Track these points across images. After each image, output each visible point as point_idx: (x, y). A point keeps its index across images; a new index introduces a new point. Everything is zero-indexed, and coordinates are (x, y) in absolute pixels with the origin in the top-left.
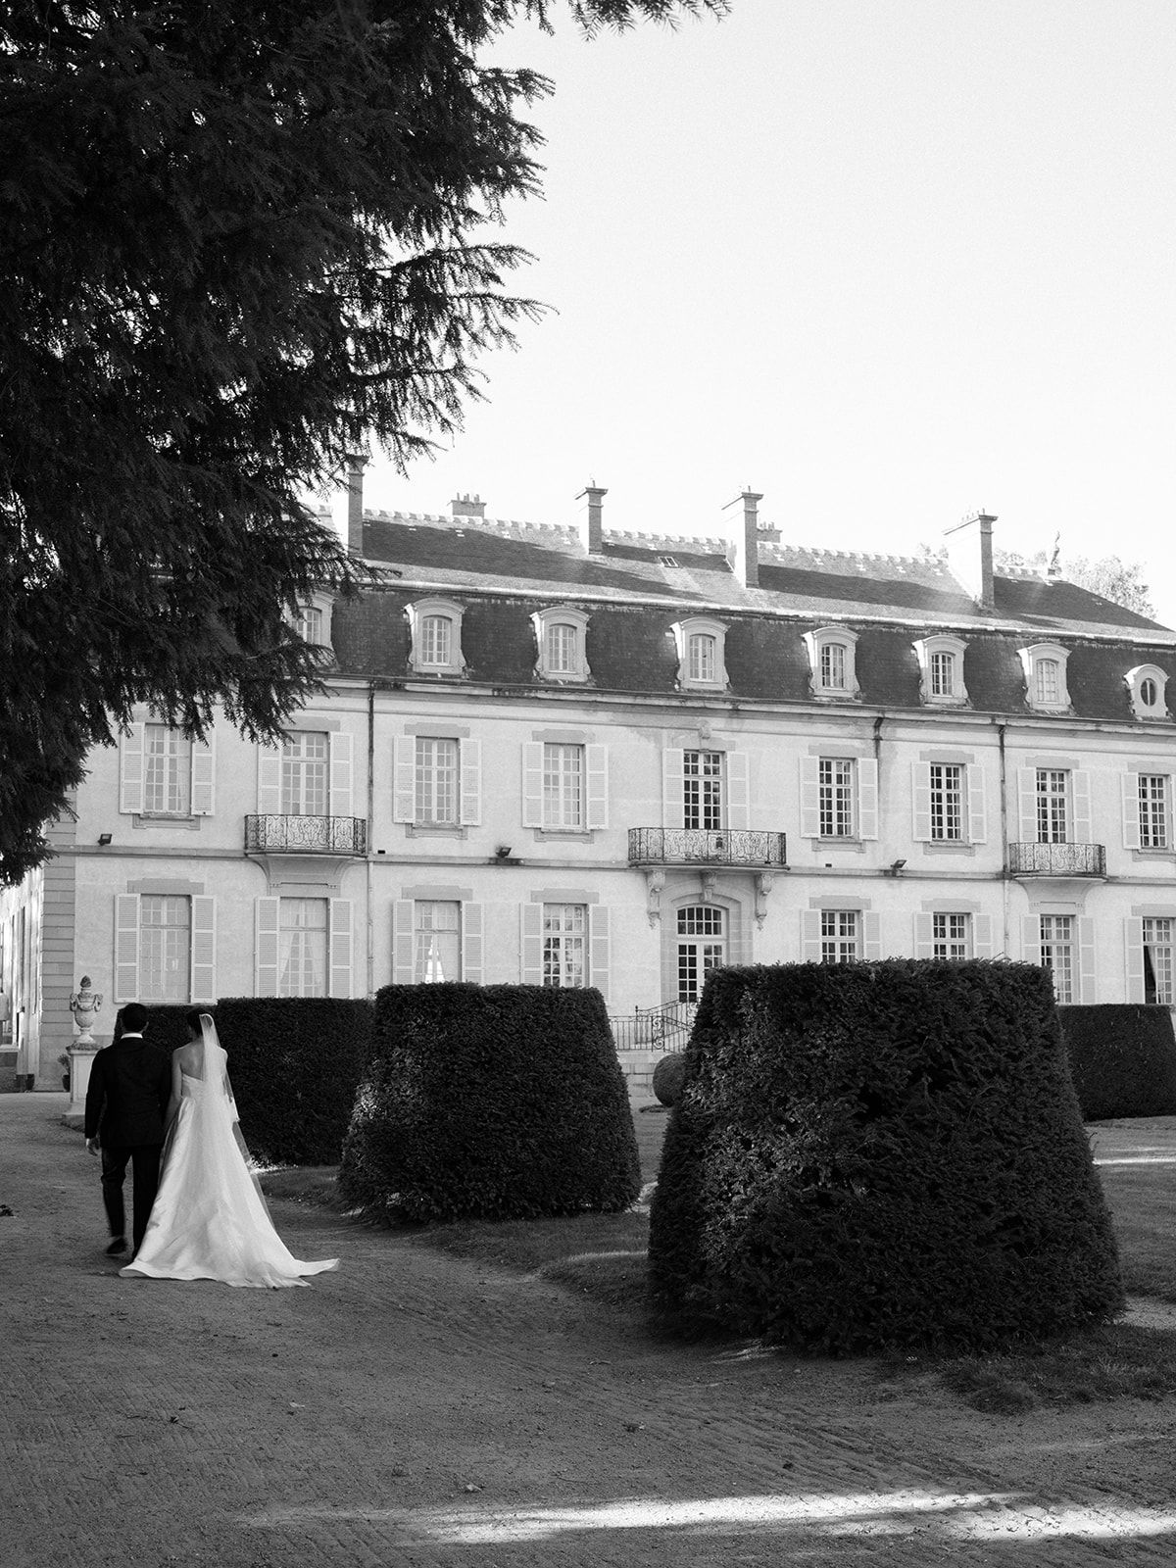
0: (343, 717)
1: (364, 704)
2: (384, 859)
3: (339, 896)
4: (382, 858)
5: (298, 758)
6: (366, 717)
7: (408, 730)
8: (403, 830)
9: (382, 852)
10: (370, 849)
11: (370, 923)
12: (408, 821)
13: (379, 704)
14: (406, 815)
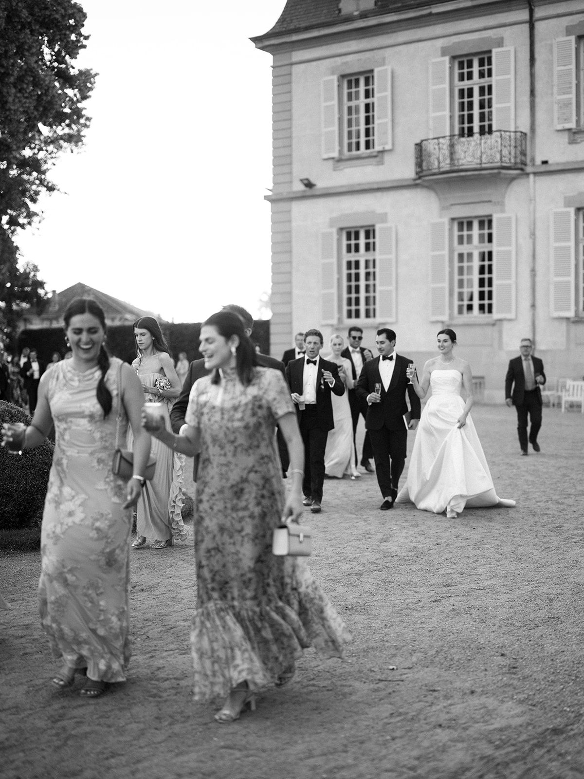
0: (506, 32)
1: (524, 15)
2: (547, 170)
3: (503, 211)
4: (544, 168)
5: (470, 82)
6: (526, 27)
7: (569, 31)
8: (565, 137)
9: (545, 162)
10: (533, 160)
11: (533, 235)
12: (568, 126)
13: (539, 13)
14: (567, 120)
